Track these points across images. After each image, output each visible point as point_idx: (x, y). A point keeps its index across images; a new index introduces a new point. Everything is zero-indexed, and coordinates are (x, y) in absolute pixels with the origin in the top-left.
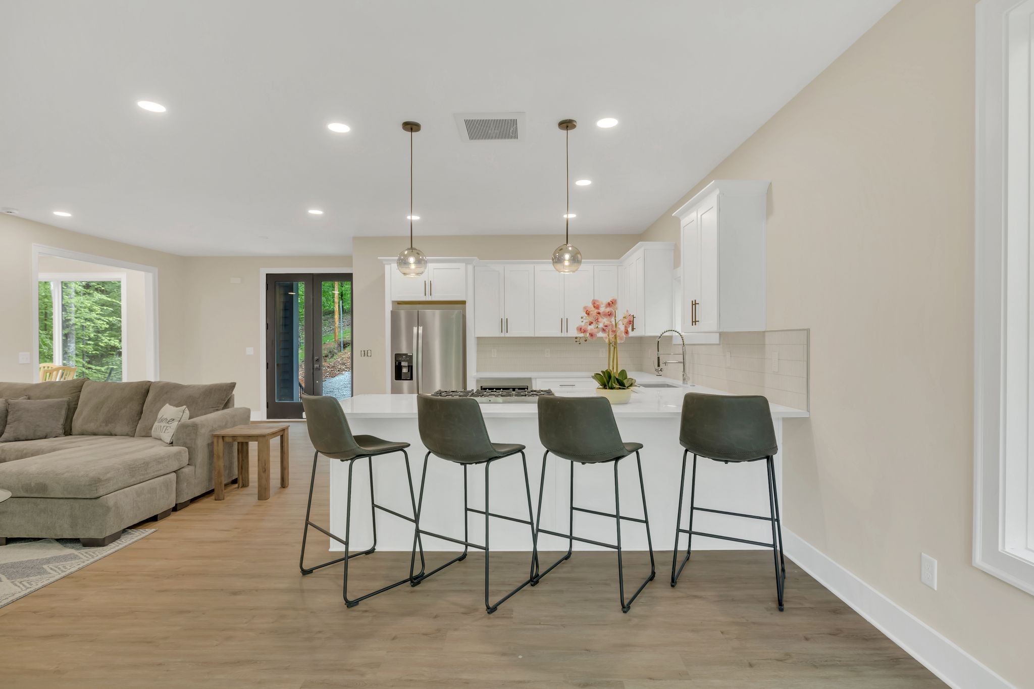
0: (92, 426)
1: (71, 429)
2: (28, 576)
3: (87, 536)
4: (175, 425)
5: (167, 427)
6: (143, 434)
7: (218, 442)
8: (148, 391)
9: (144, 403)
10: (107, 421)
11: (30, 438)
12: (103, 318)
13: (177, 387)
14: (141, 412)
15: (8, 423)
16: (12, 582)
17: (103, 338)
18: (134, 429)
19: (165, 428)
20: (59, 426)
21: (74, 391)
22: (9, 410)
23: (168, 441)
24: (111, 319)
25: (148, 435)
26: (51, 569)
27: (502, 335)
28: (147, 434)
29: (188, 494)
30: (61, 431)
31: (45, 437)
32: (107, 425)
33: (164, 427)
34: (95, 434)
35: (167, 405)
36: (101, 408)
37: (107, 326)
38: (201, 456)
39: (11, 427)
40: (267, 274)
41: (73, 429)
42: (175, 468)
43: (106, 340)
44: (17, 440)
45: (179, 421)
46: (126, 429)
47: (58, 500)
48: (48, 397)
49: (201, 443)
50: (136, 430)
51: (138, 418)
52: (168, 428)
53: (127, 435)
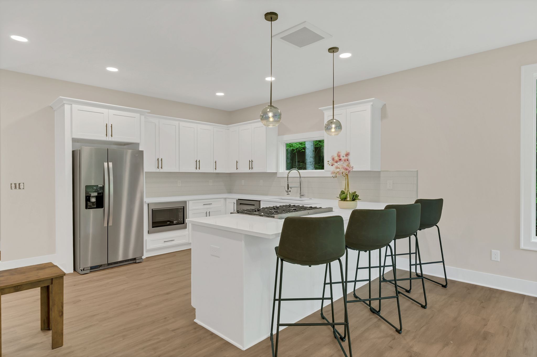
27: (158, 170)
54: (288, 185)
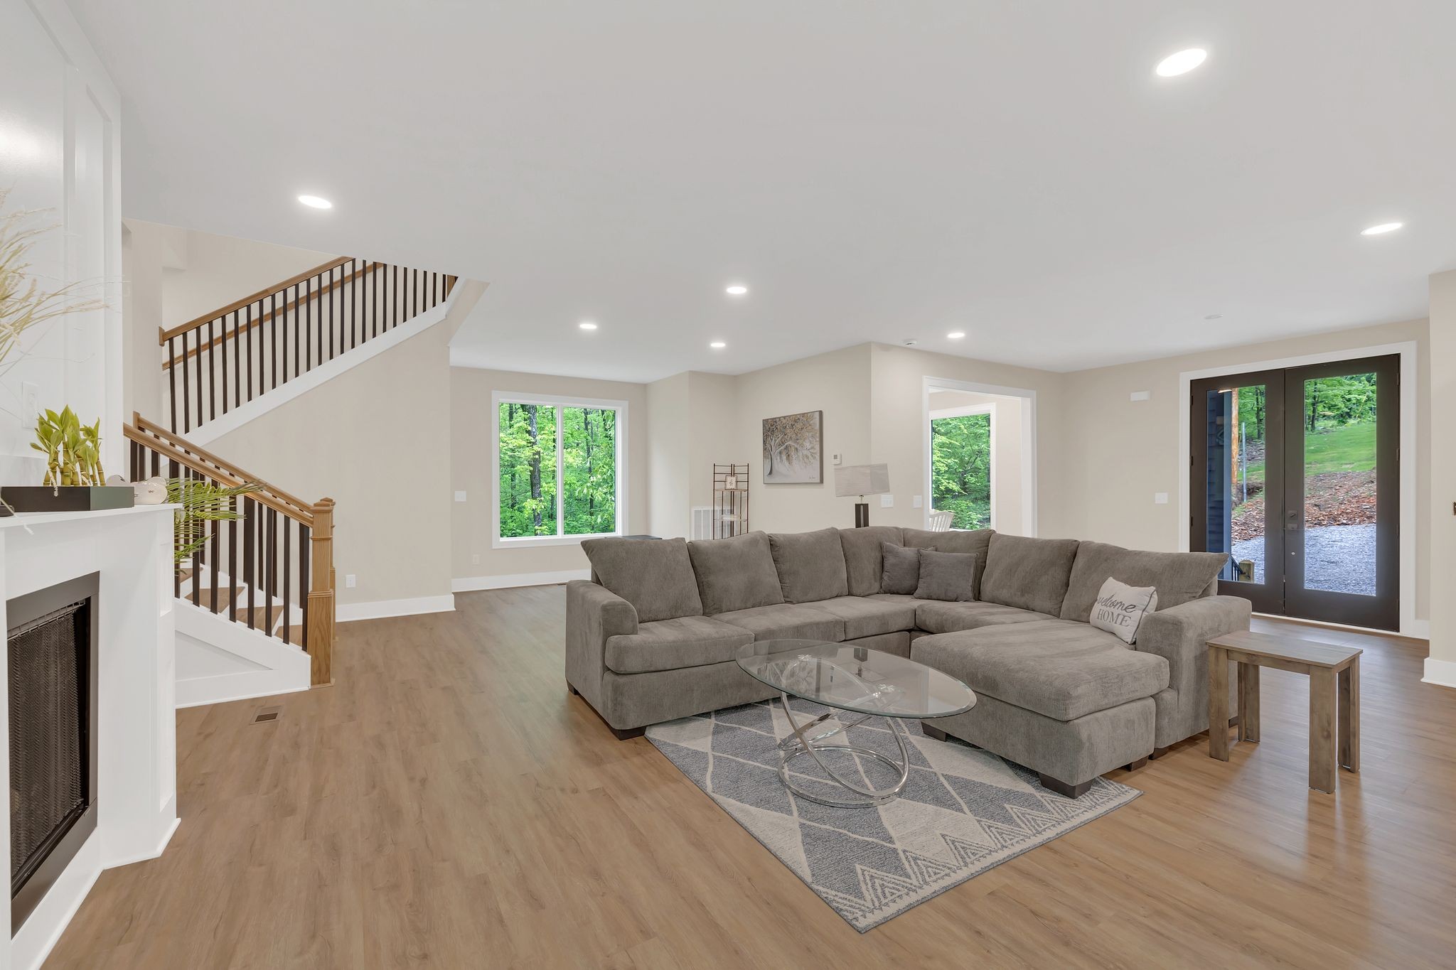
0: (1004, 594)
1: (979, 593)
2: (992, 817)
3: (1048, 773)
4: (1137, 615)
5: (1124, 616)
6: (1074, 616)
7: (1217, 658)
8: (1075, 555)
9: (1070, 571)
10: (1024, 590)
11: (941, 598)
12: (942, 460)
13: (1119, 553)
14: (1067, 585)
15: (920, 576)
16: (978, 821)
17: (943, 481)
18: (1059, 606)
19: (1121, 617)
20: (967, 587)
21: (980, 545)
22: (921, 562)
23: (1129, 640)
24: (949, 461)
25: (1080, 619)
26: (1018, 817)
28: (1081, 617)
29: (1169, 736)
30: (970, 595)
31: (956, 600)
32: (1023, 595)
33: (1119, 615)
34: (1007, 604)
35: (1111, 579)
36: (1016, 571)
37: (947, 469)
38: (1187, 676)
39: (924, 583)
40: (1191, 381)
41: (982, 593)
42: (1155, 692)
43: (945, 484)
44: (929, 598)
45: (1144, 610)
46: (1048, 605)
47: (1010, 706)
48: (954, 550)
49: (1187, 654)
50: (1061, 607)
51: (1062, 591)
52: (1126, 618)
53: (1049, 613)
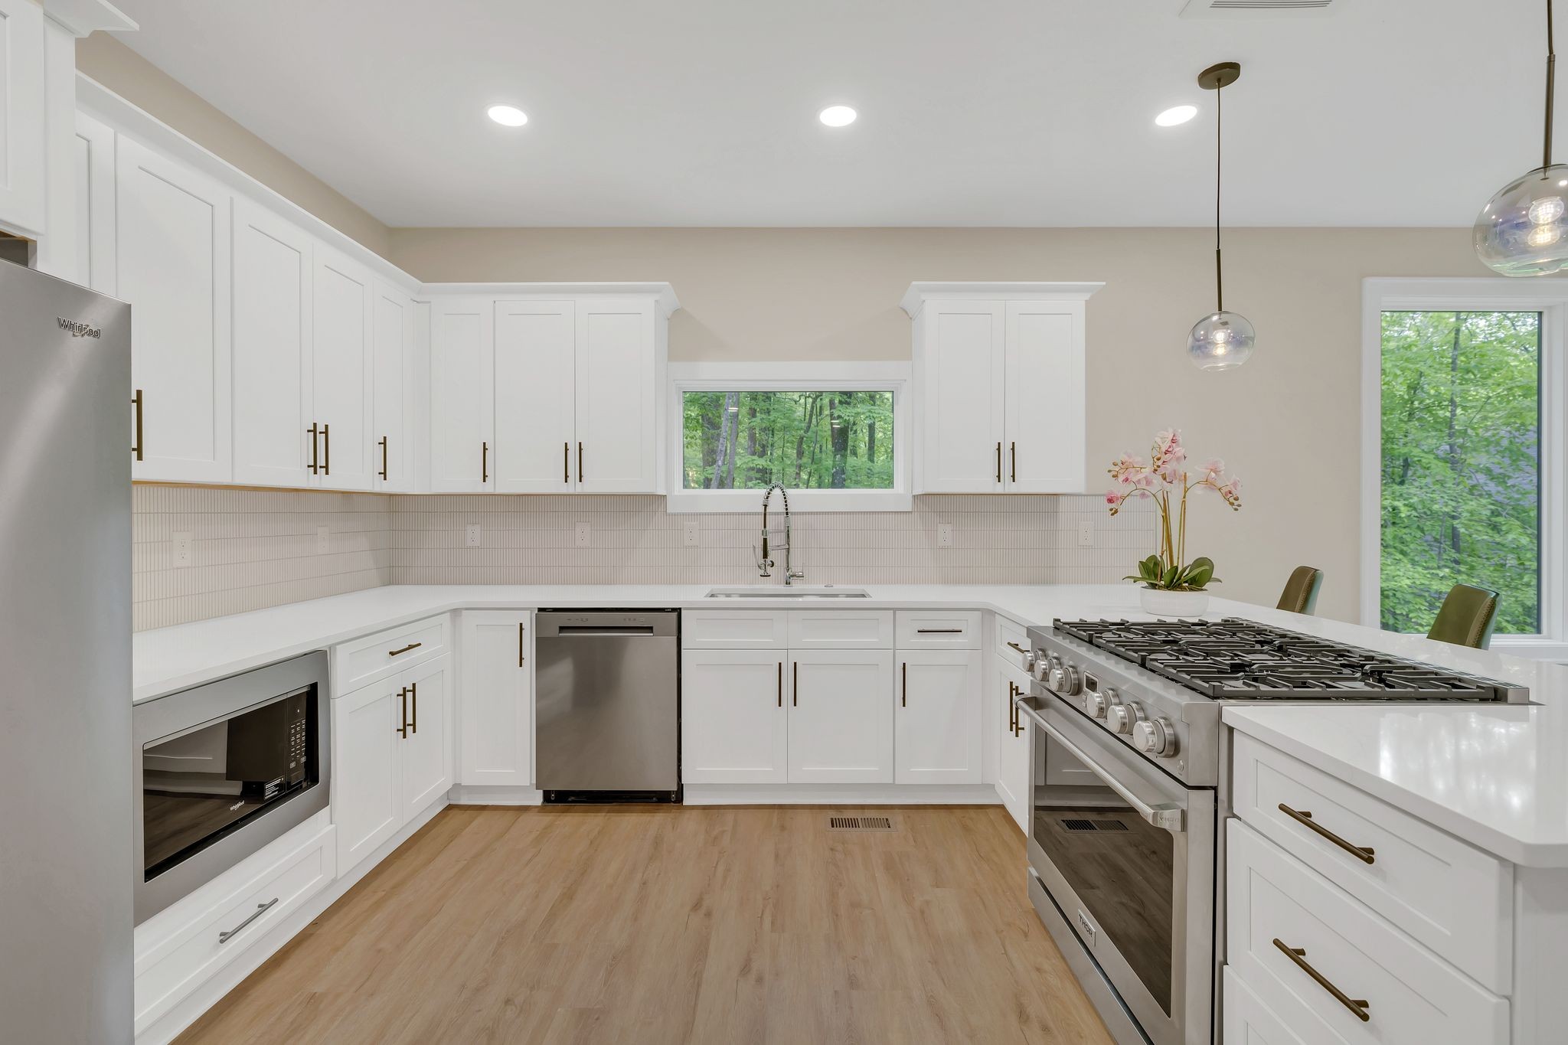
54: (765, 540)
